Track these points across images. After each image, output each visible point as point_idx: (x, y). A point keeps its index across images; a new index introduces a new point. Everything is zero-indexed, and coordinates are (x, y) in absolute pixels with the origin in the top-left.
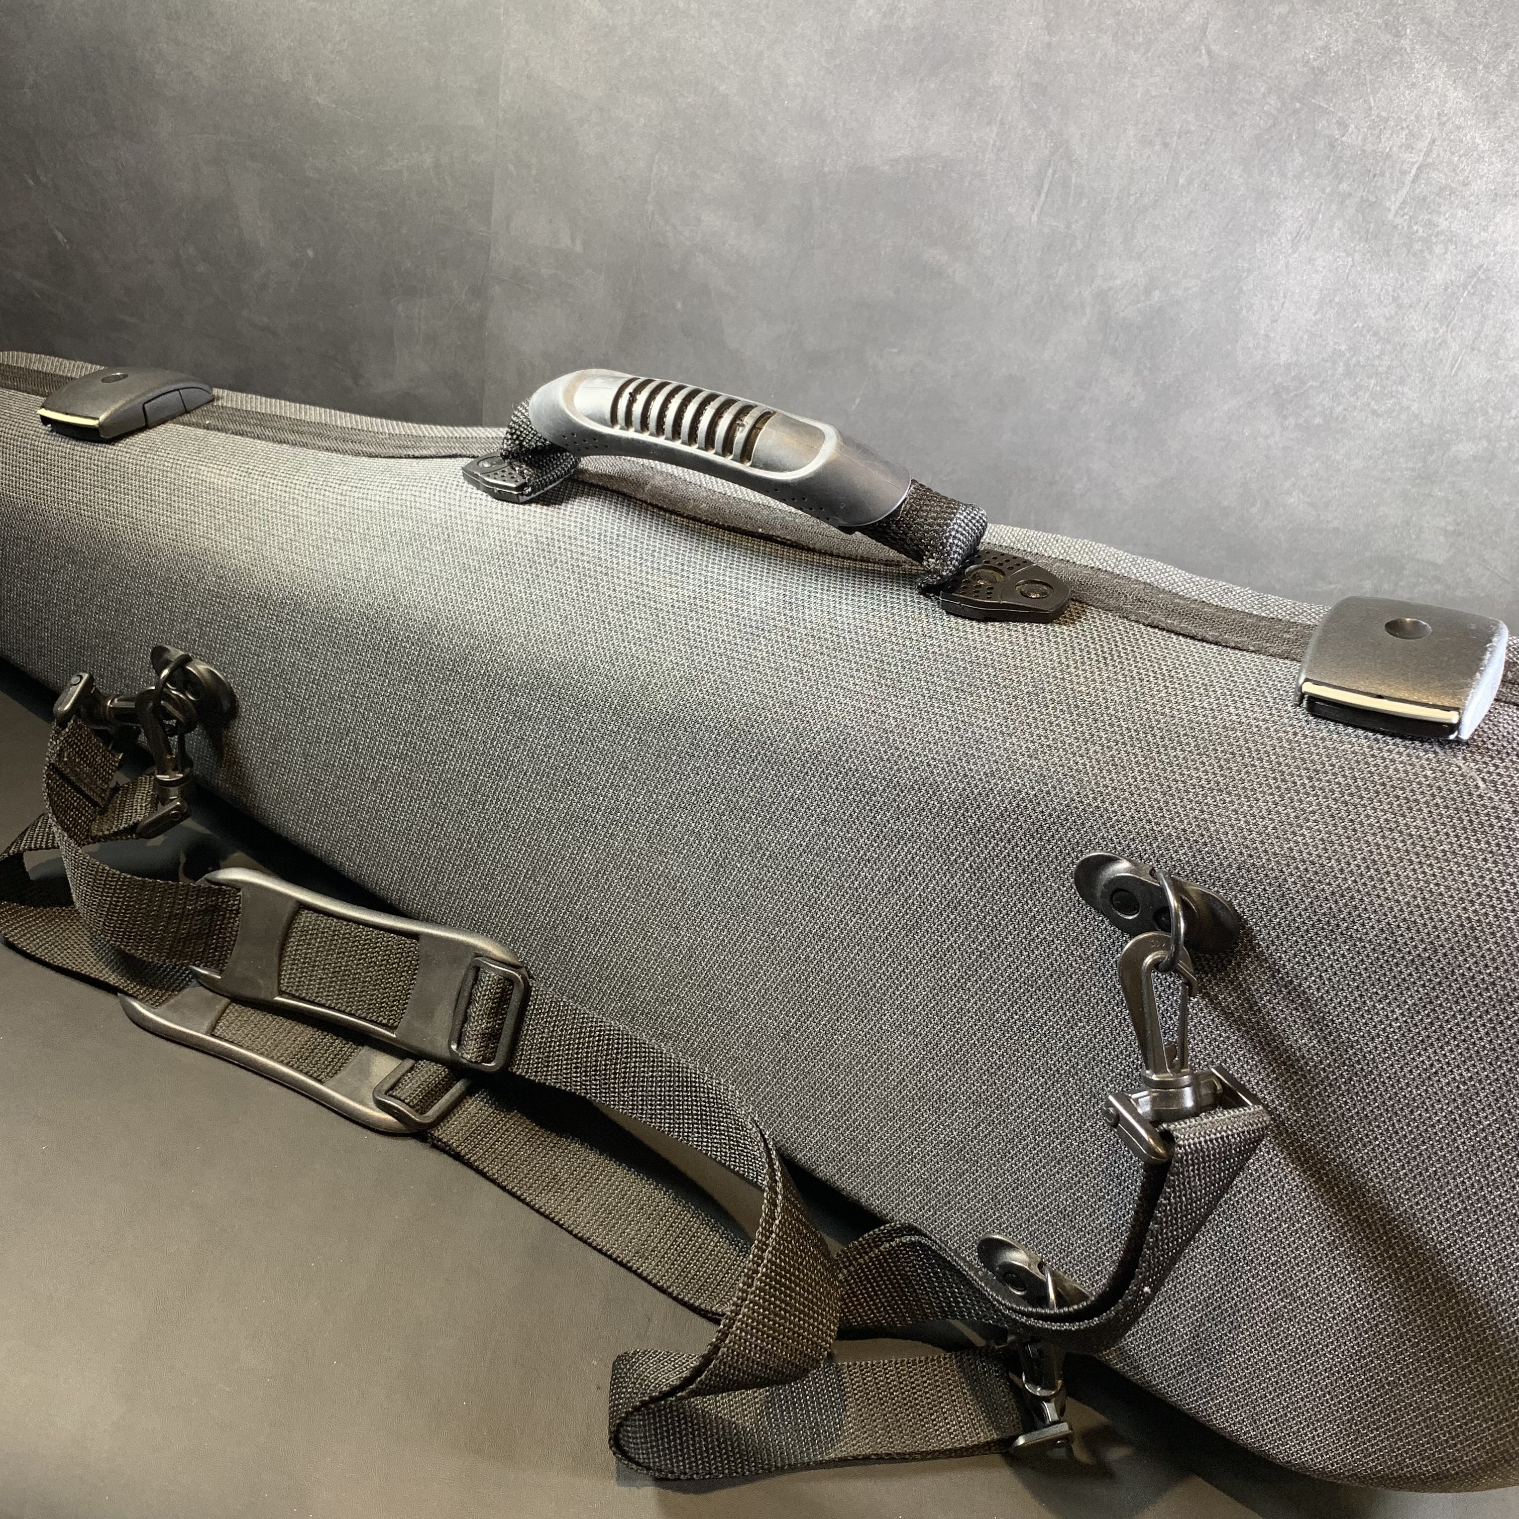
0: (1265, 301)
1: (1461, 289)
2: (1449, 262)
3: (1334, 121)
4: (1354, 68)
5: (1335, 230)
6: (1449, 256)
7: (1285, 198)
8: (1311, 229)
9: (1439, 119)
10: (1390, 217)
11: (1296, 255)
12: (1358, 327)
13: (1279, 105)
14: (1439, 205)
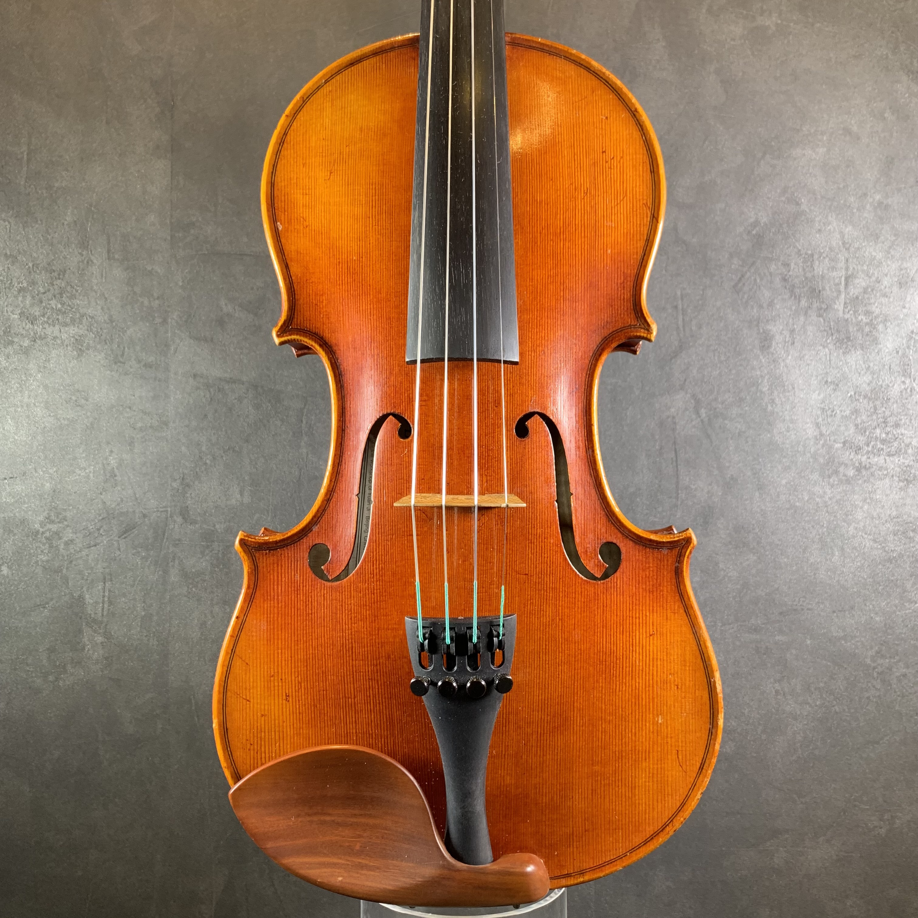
0: (781, 395)
1: (907, 350)
2: (891, 334)
3: (780, 264)
4: (779, 230)
5: (809, 333)
6: (889, 330)
7: (768, 321)
8: (793, 337)
9: (844, 247)
10: (841, 314)
11: (790, 357)
12: (851, 396)
13: (741, 263)
14: (868, 298)
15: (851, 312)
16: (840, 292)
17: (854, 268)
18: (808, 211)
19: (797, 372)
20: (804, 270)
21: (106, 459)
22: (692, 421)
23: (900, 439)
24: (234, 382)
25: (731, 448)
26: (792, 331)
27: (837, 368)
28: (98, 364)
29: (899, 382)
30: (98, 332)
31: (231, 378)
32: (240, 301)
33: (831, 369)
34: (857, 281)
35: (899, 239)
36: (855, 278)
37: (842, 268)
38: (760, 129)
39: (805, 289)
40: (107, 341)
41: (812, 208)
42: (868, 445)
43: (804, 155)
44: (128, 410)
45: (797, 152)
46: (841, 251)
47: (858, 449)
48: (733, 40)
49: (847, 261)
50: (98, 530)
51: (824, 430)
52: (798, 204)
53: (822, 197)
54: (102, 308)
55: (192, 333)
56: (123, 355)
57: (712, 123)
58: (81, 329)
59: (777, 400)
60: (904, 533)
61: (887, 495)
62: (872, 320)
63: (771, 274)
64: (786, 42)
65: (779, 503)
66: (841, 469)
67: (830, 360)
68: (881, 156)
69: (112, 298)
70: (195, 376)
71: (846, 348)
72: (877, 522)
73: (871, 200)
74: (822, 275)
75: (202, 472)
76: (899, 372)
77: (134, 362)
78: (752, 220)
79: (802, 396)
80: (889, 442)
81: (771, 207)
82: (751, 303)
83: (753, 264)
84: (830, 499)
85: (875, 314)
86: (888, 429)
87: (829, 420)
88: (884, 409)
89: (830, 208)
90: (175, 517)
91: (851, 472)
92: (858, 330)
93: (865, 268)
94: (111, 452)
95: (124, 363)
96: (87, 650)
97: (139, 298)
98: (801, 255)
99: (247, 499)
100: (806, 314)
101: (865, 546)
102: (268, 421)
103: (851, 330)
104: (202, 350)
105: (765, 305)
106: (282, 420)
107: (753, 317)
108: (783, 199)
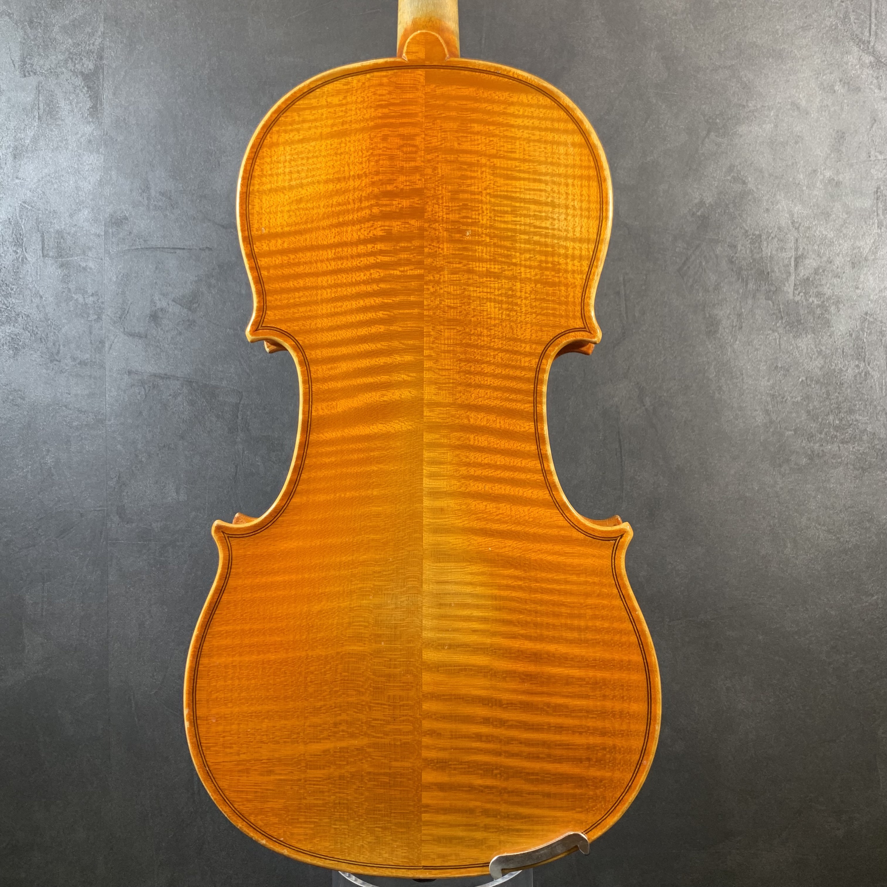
2: (844, 316)
3: (726, 245)
4: (725, 211)
8: (741, 321)
9: (793, 226)
14: (819, 280)
15: (802, 294)
16: (790, 273)
17: (804, 248)
18: (755, 190)
19: (746, 358)
20: (752, 251)
21: (43, 458)
22: (636, 410)
23: (855, 425)
24: (169, 378)
25: (677, 438)
26: (740, 315)
27: (788, 352)
28: (34, 363)
29: (853, 366)
30: (33, 331)
31: (165, 374)
32: (173, 295)
33: (781, 354)
34: (807, 262)
35: (852, 217)
36: (805, 258)
37: (791, 248)
38: (704, 106)
39: (753, 272)
40: (43, 341)
41: (760, 187)
42: (821, 433)
43: (751, 131)
44: (64, 408)
45: (742, 129)
46: (790, 231)
47: (811, 437)
48: (675, 14)
49: (797, 240)
50: (37, 529)
51: (774, 417)
52: (744, 183)
53: (770, 175)
54: (38, 307)
55: (126, 330)
56: (58, 352)
57: (654, 101)
58: (17, 328)
59: (725, 388)
60: (859, 523)
61: (841, 484)
62: (824, 301)
63: (717, 256)
64: (730, 15)
65: (728, 493)
66: (793, 458)
67: (779, 344)
68: (831, 131)
69: (47, 296)
70: (130, 373)
71: (797, 332)
72: (831, 512)
73: (821, 177)
74: (770, 256)
75: (138, 470)
76: (852, 355)
77: (70, 360)
78: (696, 201)
79: (750, 382)
80: (844, 429)
81: (717, 187)
82: (697, 287)
83: (698, 246)
84: (781, 488)
85: (826, 296)
86: (842, 415)
87: (780, 406)
88: (837, 394)
89: (778, 186)
90: (112, 516)
91: (804, 461)
92: (809, 313)
93: (816, 248)
94: (48, 451)
95: (60, 361)
96: (27, 651)
97: (73, 295)
98: (748, 236)
99: (183, 497)
100: (754, 297)
101: (819, 537)
102: (203, 417)
103: (802, 312)
104: (136, 346)
105: (711, 289)
106: (218, 417)
107: (699, 301)
108: (729, 178)
